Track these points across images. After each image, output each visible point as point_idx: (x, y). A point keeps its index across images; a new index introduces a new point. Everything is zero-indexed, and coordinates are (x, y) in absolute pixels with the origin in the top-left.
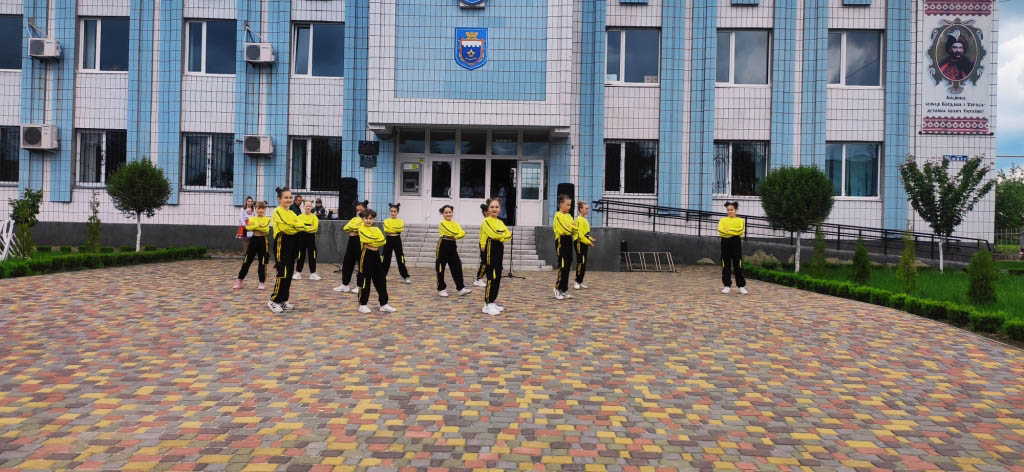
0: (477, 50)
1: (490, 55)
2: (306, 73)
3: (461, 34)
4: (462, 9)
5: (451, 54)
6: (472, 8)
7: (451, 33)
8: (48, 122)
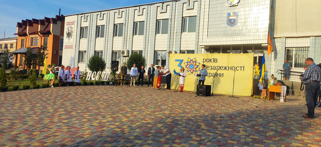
0: (234, 20)
1: (239, 21)
2: (186, 32)
3: (229, 15)
4: (230, 7)
5: (225, 22)
6: (233, 6)
7: (226, 15)
8: (127, 49)
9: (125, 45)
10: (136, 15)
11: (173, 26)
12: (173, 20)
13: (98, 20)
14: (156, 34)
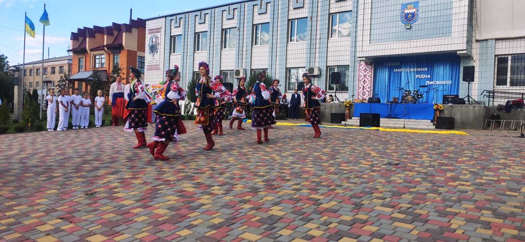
0: (413, 15)
1: (420, 16)
2: (335, 37)
3: (405, 7)
5: (399, 18)
7: (399, 7)
8: (243, 67)
9: (240, 61)
10: (256, 14)
11: (314, 28)
12: (315, 19)
13: (197, 23)
14: (287, 42)
